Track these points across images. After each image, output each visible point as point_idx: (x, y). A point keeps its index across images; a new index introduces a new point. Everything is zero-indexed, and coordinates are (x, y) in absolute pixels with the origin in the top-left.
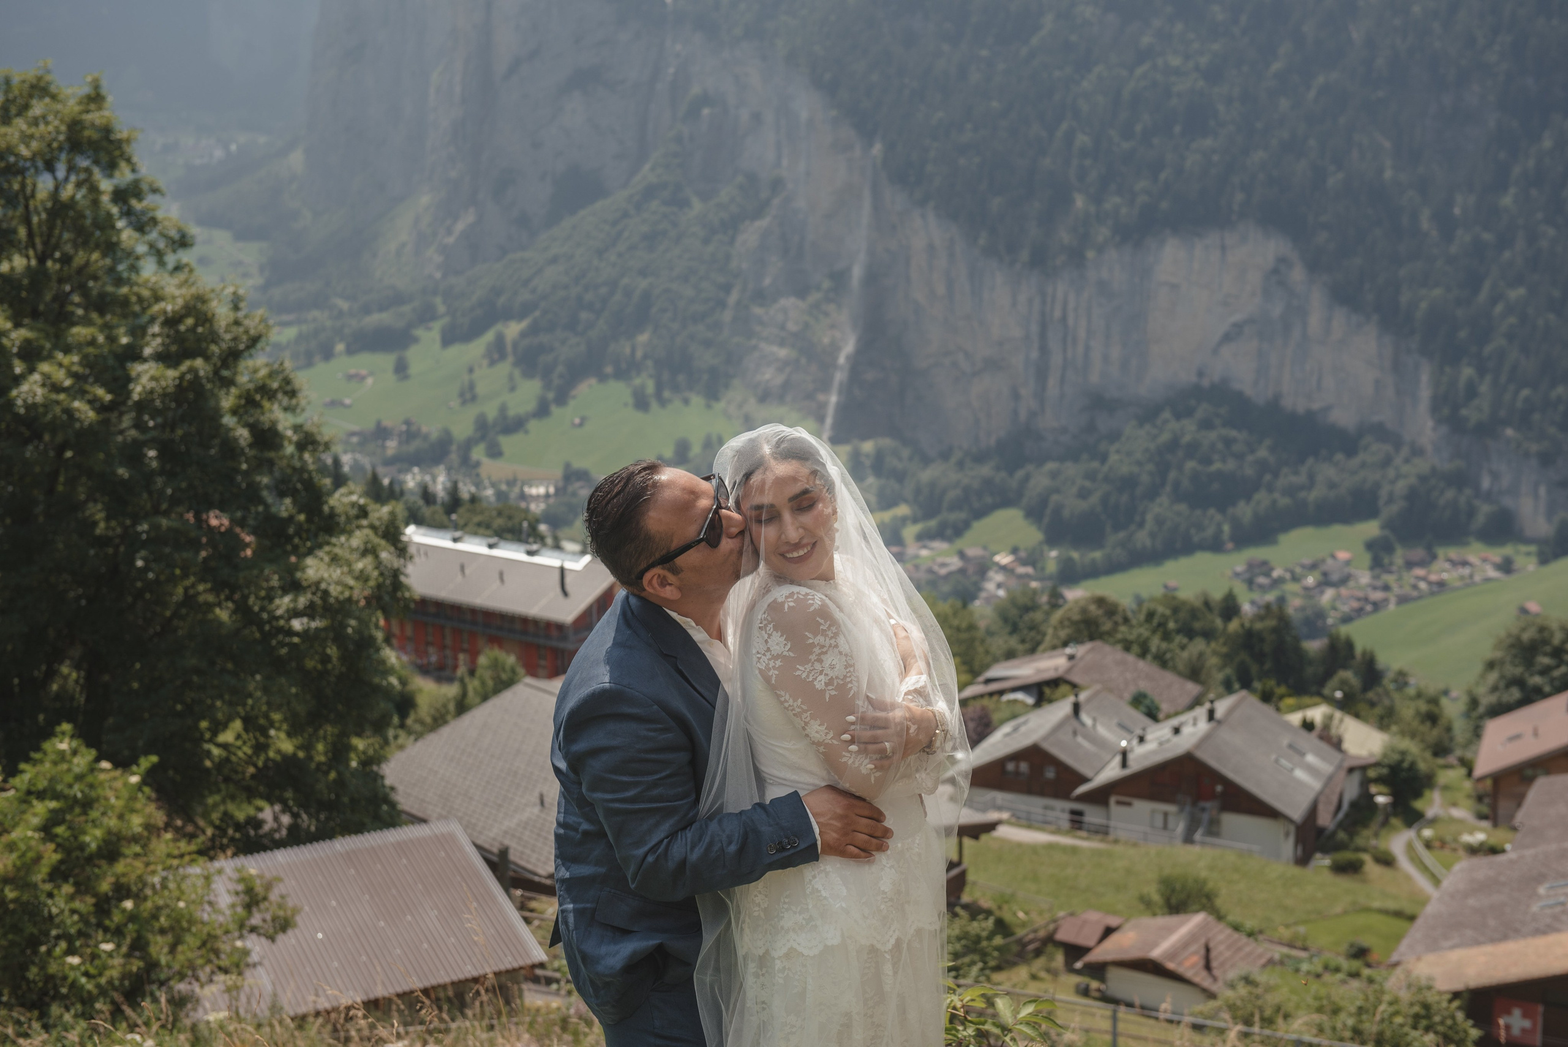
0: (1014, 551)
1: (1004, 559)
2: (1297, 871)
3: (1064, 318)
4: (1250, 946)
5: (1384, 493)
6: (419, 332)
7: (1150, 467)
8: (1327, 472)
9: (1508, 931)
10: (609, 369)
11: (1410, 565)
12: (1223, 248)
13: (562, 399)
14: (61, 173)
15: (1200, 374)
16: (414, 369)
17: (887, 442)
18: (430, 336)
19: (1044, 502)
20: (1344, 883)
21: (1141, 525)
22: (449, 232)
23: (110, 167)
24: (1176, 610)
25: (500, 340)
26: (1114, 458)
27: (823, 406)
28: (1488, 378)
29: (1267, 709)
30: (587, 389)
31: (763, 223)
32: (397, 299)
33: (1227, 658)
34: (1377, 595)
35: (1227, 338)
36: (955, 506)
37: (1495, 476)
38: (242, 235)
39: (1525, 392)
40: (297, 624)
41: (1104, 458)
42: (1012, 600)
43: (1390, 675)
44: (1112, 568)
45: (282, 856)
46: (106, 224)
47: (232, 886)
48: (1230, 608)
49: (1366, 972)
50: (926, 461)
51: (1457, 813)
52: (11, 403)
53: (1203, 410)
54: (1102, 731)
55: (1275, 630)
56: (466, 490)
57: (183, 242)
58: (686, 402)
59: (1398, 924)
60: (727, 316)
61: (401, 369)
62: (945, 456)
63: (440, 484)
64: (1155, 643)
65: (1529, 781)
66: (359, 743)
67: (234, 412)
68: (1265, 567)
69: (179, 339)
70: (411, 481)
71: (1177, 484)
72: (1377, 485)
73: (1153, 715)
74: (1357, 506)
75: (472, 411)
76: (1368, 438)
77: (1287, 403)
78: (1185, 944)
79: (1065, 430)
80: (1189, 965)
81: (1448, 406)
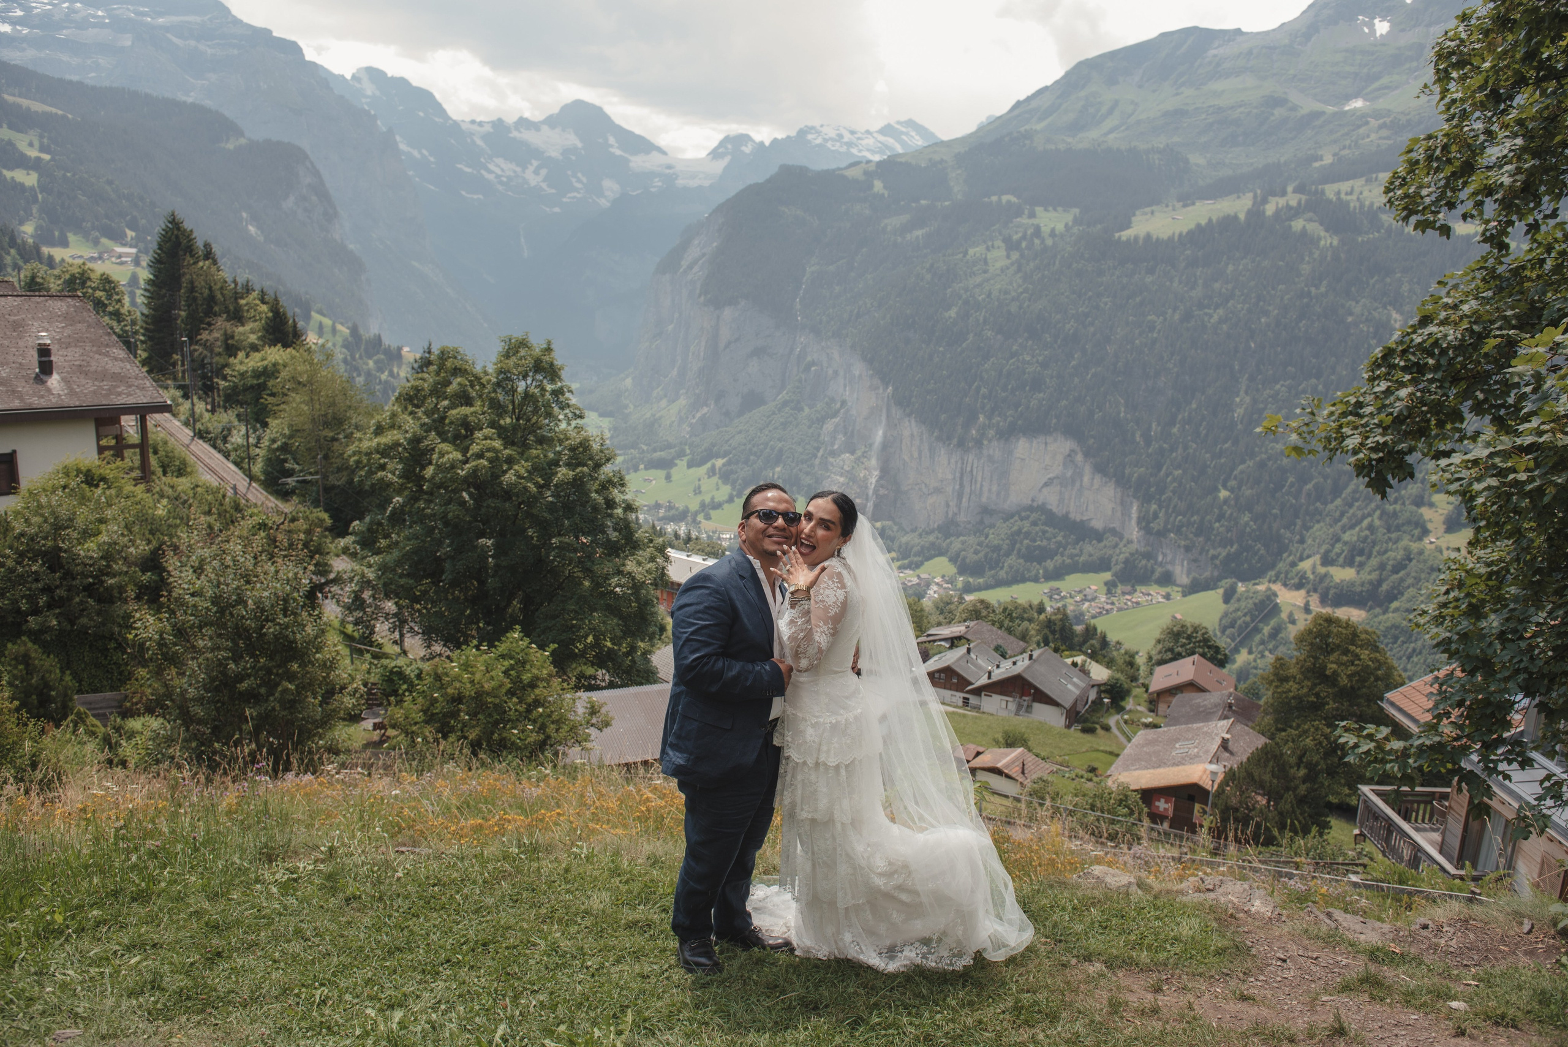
0: (943, 577)
1: (938, 580)
2: (1066, 731)
3: (972, 471)
4: (1043, 764)
5: (1114, 560)
6: (677, 461)
7: (1008, 541)
8: (1088, 548)
9: (1161, 764)
11: (1124, 593)
12: (1046, 443)
14: (529, 381)
15: (1033, 500)
16: (674, 478)
17: (888, 523)
18: (682, 464)
19: (958, 555)
20: (1088, 737)
21: (1002, 568)
22: (694, 417)
24: (1016, 608)
25: (713, 466)
26: (991, 536)
28: (1163, 510)
29: (1057, 655)
31: (836, 420)
32: (669, 446)
33: (1039, 632)
34: (1109, 607)
35: (1046, 485)
36: (917, 554)
37: (1165, 555)
38: (602, 415)
39: (1180, 518)
40: (619, 590)
41: (987, 536)
42: (941, 599)
43: (1113, 643)
44: (987, 587)
45: (606, 693)
46: (547, 405)
48: (1041, 609)
49: (1095, 779)
50: (905, 533)
51: (1139, 708)
53: (1034, 516)
54: (980, 661)
55: (1061, 620)
56: (694, 534)
57: (580, 415)
59: (1113, 758)
60: (817, 461)
61: (668, 478)
62: (914, 530)
63: (682, 530)
64: (1006, 623)
65: (1173, 695)
66: (641, 644)
67: (597, 491)
68: (1058, 591)
70: (670, 528)
71: (1019, 550)
72: (1111, 556)
73: (1004, 656)
74: (1101, 566)
75: (699, 499)
76: (1108, 534)
77: (1072, 516)
78: (1013, 762)
79: (969, 523)
80: (1014, 772)
81: (1145, 522)
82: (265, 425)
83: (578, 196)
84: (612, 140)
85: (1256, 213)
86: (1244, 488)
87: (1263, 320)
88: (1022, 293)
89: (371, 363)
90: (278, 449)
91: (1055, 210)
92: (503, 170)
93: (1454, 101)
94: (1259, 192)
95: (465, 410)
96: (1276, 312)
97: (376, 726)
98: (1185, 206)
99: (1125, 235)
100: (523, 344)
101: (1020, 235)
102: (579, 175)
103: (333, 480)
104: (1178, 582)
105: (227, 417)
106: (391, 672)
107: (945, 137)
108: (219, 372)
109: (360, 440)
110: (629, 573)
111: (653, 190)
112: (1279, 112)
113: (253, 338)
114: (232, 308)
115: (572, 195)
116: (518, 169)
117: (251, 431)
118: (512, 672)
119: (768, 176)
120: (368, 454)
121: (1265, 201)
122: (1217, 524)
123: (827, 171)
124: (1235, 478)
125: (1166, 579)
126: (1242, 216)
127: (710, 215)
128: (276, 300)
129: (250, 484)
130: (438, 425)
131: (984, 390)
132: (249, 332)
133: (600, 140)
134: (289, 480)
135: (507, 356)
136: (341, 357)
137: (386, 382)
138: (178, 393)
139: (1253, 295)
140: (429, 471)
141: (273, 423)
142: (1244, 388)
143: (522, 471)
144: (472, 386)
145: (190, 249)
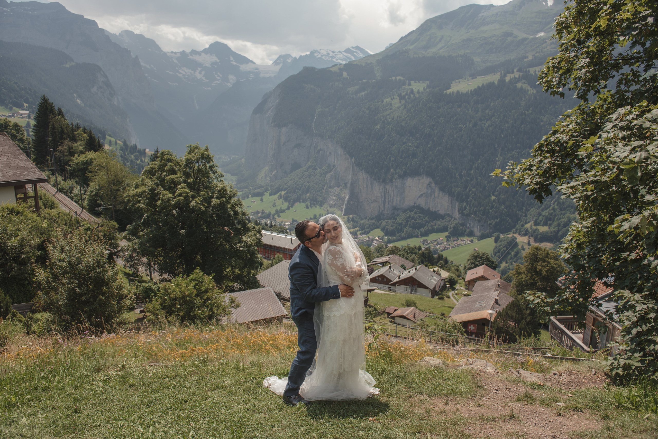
0: (379, 237)
1: (377, 238)
2: (432, 299)
3: (389, 192)
4: (422, 313)
5: (449, 227)
6: (265, 193)
7: (405, 221)
8: (438, 223)
9: (471, 311)
10: (301, 201)
11: (454, 241)
12: (419, 180)
13: (292, 206)
14: (200, 163)
15: (415, 203)
17: (354, 215)
18: (267, 194)
19: (384, 227)
20: (440, 301)
21: (403, 232)
22: (271, 174)
23: (209, 162)
24: (409, 249)
25: (281, 194)
26: (398, 219)
27: (342, 208)
28: (469, 205)
29: (427, 268)
30: (297, 204)
31: (331, 173)
32: (261, 187)
33: (419, 258)
34: (448, 246)
35: (420, 197)
36: (367, 228)
38: (233, 175)
39: (476, 208)
40: (241, 249)
41: (396, 219)
42: (378, 246)
43: (450, 262)
44: (398, 240)
45: (238, 293)
46: (208, 173)
47: (229, 298)
48: (420, 248)
49: (444, 318)
50: (362, 219)
51: (461, 288)
52: (189, 206)
53: (415, 210)
54: (395, 272)
55: (428, 253)
56: (273, 223)
57: (222, 176)
58: (316, 207)
59: (451, 309)
60: (324, 191)
61: (262, 200)
62: (366, 218)
63: (269, 222)
64: (405, 255)
65: (476, 282)
66: (252, 271)
67: (230, 208)
68: (426, 241)
69: (220, 194)
70: (263, 222)
71: (410, 224)
72: (448, 225)
73: (405, 269)
74: (444, 229)
75: (275, 208)
76: (446, 216)
77: (431, 209)
78: (410, 313)
79: (389, 214)
80: (411, 317)
81: (461, 211)
82: (88, 185)
83: (219, 82)
84: (232, 58)
85: (501, 81)
86: (501, 195)
87: (506, 125)
88: (407, 117)
89: (133, 156)
90: (94, 195)
91: (419, 82)
92: (186, 73)
93: (563, 44)
94: (503, 72)
95: (173, 176)
96: (512, 121)
97: (141, 312)
98: (472, 79)
99: (448, 91)
100: (196, 148)
101: (405, 93)
102: (219, 73)
103: (118, 207)
104: (476, 235)
105: (71, 182)
106: (147, 288)
107: (372, 53)
108: (67, 163)
109: (129, 190)
110: (245, 241)
111: (250, 79)
112: (509, 39)
113: (81, 148)
114: (71, 136)
115: (216, 82)
116: (192, 72)
117: (82, 188)
118: (197, 287)
119: (298, 72)
120: (133, 196)
121: (505, 76)
122: (491, 210)
123: (323, 69)
124: (497, 191)
125: (471, 234)
126: (496, 82)
127: (275, 89)
128: (90, 131)
129: (82, 211)
130: (162, 182)
131: (392, 158)
132: (79, 146)
133: (227, 59)
134: (99, 208)
135: (190, 153)
136: (120, 154)
137: (139, 164)
138: (50, 173)
139: (502, 115)
140: (159, 202)
141: (92, 184)
142: (500, 153)
143: (198, 201)
144: (176, 166)
145: (52, 111)
